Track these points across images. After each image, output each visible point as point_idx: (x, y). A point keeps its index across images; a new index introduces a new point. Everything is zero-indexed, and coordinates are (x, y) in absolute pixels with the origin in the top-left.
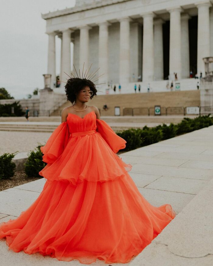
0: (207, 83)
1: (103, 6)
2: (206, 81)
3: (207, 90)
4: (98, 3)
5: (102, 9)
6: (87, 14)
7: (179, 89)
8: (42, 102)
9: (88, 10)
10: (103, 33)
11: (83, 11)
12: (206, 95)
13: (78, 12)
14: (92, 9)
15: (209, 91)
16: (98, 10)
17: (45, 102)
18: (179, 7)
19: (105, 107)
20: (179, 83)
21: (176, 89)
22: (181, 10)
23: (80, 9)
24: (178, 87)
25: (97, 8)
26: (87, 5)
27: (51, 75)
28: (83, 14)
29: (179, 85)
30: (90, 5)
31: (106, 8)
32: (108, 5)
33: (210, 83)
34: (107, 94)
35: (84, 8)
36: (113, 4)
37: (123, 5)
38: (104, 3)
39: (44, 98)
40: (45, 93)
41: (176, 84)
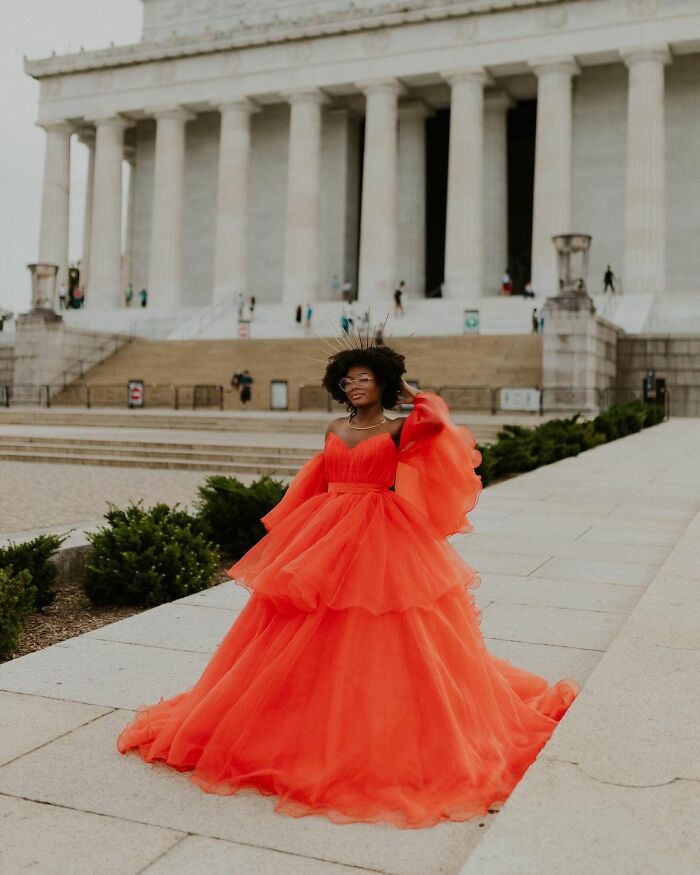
0: (565, 313)
1: (235, 49)
2: (560, 309)
3: (563, 338)
4: (219, 36)
5: (233, 58)
6: (182, 69)
7: (476, 328)
8: (23, 357)
9: (184, 56)
10: (234, 134)
11: (168, 59)
12: (560, 352)
13: (152, 61)
14: (200, 54)
15: (570, 340)
16: (219, 59)
17: (33, 357)
18: (480, 69)
20: (476, 311)
21: (468, 329)
22: (484, 80)
23: (158, 54)
24: (472, 322)
25: (217, 52)
26: (183, 41)
27: (57, 268)
28: (167, 68)
29: (475, 315)
30: (193, 42)
31: (245, 55)
32: (251, 46)
33: (573, 314)
34: (244, 335)
35: (174, 51)
36: (269, 44)
37: (303, 49)
38: (240, 40)
39: (29, 343)
40: (35, 326)
41: (467, 312)
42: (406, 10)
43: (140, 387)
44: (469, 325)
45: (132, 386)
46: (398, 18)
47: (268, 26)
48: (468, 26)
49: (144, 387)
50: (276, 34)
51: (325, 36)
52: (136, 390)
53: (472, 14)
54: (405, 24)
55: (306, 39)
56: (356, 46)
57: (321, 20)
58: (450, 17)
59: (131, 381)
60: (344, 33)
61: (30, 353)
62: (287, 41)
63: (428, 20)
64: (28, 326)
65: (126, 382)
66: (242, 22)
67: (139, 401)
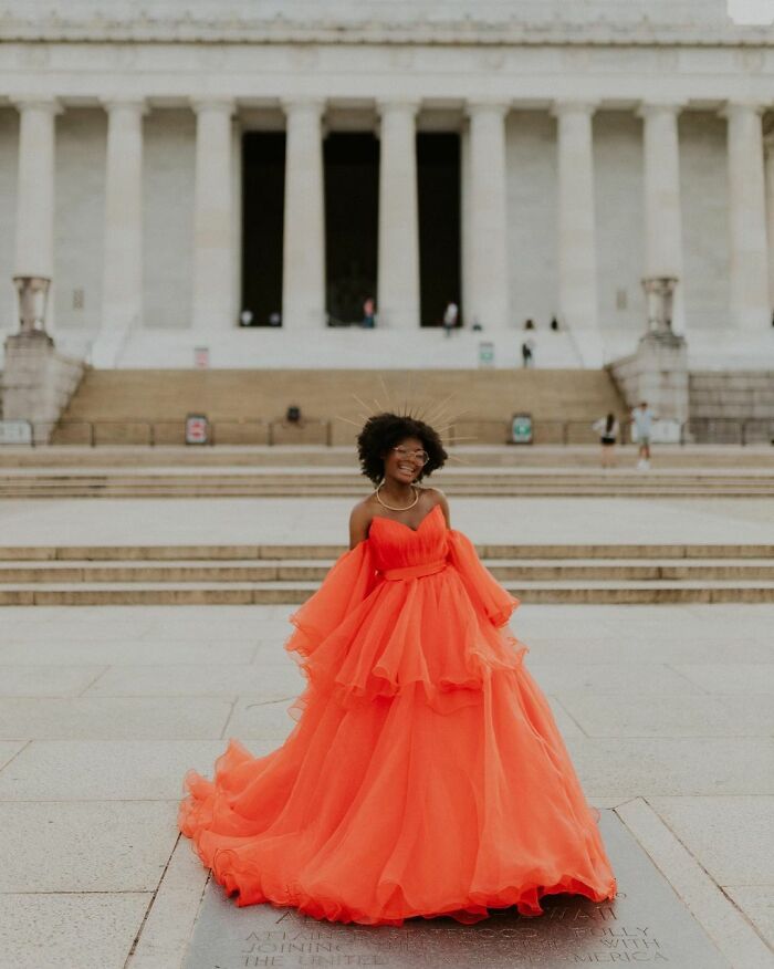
0: (667, 351)
1: (132, 42)
2: (662, 346)
4: (113, 25)
5: (128, 53)
6: (59, 57)
7: (491, 361)
9: (64, 41)
10: (125, 136)
11: (42, 41)
12: (663, 387)
13: (19, 41)
14: (87, 41)
15: (671, 376)
16: (108, 51)
19: (294, 415)
21: (483, 362)
23: (33, 34)
25: (109, 42)
26: (66, 24)
28: (39, 52)
30: (79, 27)
32: (154, 42)
33: (674, 351)
34: (202, 364)
35: (50, 34)
36: (177, 42)
37: (217, 54)
38: (140, 33)
39: (26, 370)
40: (34, 350)
41: (481, 345)
42: (341, 29)
43: (202, 422)
44: (483, 358)
45: (192, 422)
46: (333, 36)
47: (177, 23)
48: (404, 55)
49: (206, 421)
50: (186, 33)
51: (246, 43)
52: (197, 426)
53: (411, 44)
54: (339, 43)
55: (222, 43)
56: (279, 59)
57: (243, 25)
58: (388, 44)
59: (190, 416)
60: (267, 43)
62: (199, 42)
63: (363, 43)
64: (22, 350)
65: (183, 417)
66: (144, 14)
67: (201, 439)
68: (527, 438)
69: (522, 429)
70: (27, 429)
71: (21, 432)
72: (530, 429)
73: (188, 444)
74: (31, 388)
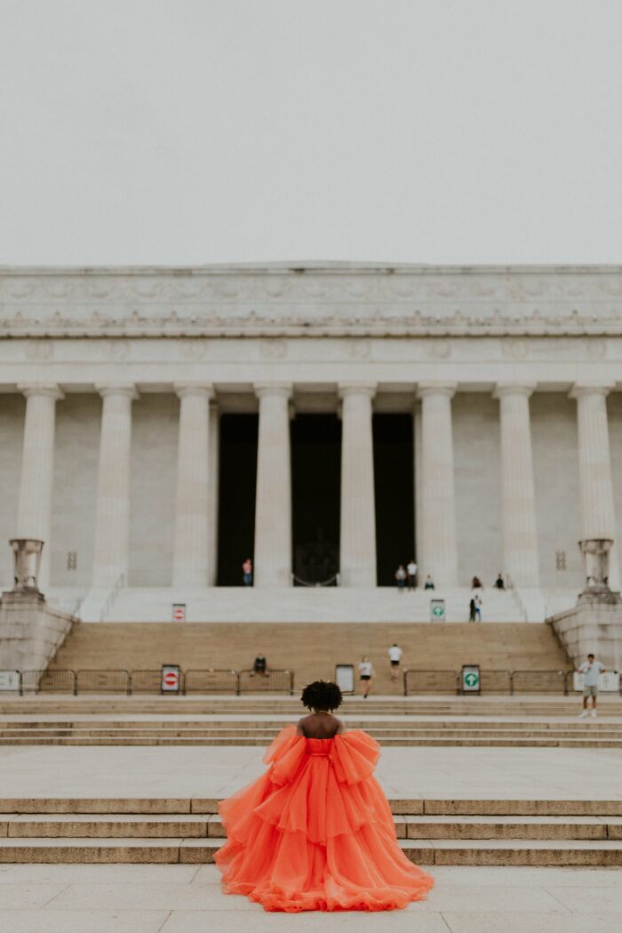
0: (604, 606)
1: (124, 337)
2: (599, 602)
3: (603, 627)
5: (121, 347)
6: (61, 350)
7: (442, 617)
9: (66, 337)
11: (47, 338)
12: (601, 639)
13: (28, 337)
14: (86, 337)
15: (609, 629)
16: (105, 346)
20: (442, 601)
23: (40, 331)
24: (438, 610)
25: (105, 337)
26: (68, 323)
27: (42, 544)
28: (44, 346)
29: (441, 604)
30: (79, 325)
31: (134, 345)
32: (144, 337)
35: (53, 331)
36: (164, 337)
37: (198, 347)
38: (132, 330)
39: (18, 624)
40: (27, 606)
41: (433, 601)
42: (307, 325)
43: (175, 671)
44: (435, 613)
45: (166, 672)
46: (299, 331)
47: (165, 321)
48: (362, 346)
49: (179, 671)
50: (171, 329)
51: (223, 337)
52: (172, 675)
53: (368, 336)
54: (304, 336)
55: (203, 337)
56: (253, 350)
57: (221, 322)
58: (347, 337)
59: (164, 666)
60: (242, 337)
61: (19, 635)
62: (183, 337)
63: (326, 336)
64: (16, 606)
65: (160, 667)
66: (135, 313)
67: (175, 687)
68: (476, 687)
69: (471, 679)
70: (16, 677)
71: (11, 681)
72: (479, 679)
73: (163, 692)
74: (22, 639)
